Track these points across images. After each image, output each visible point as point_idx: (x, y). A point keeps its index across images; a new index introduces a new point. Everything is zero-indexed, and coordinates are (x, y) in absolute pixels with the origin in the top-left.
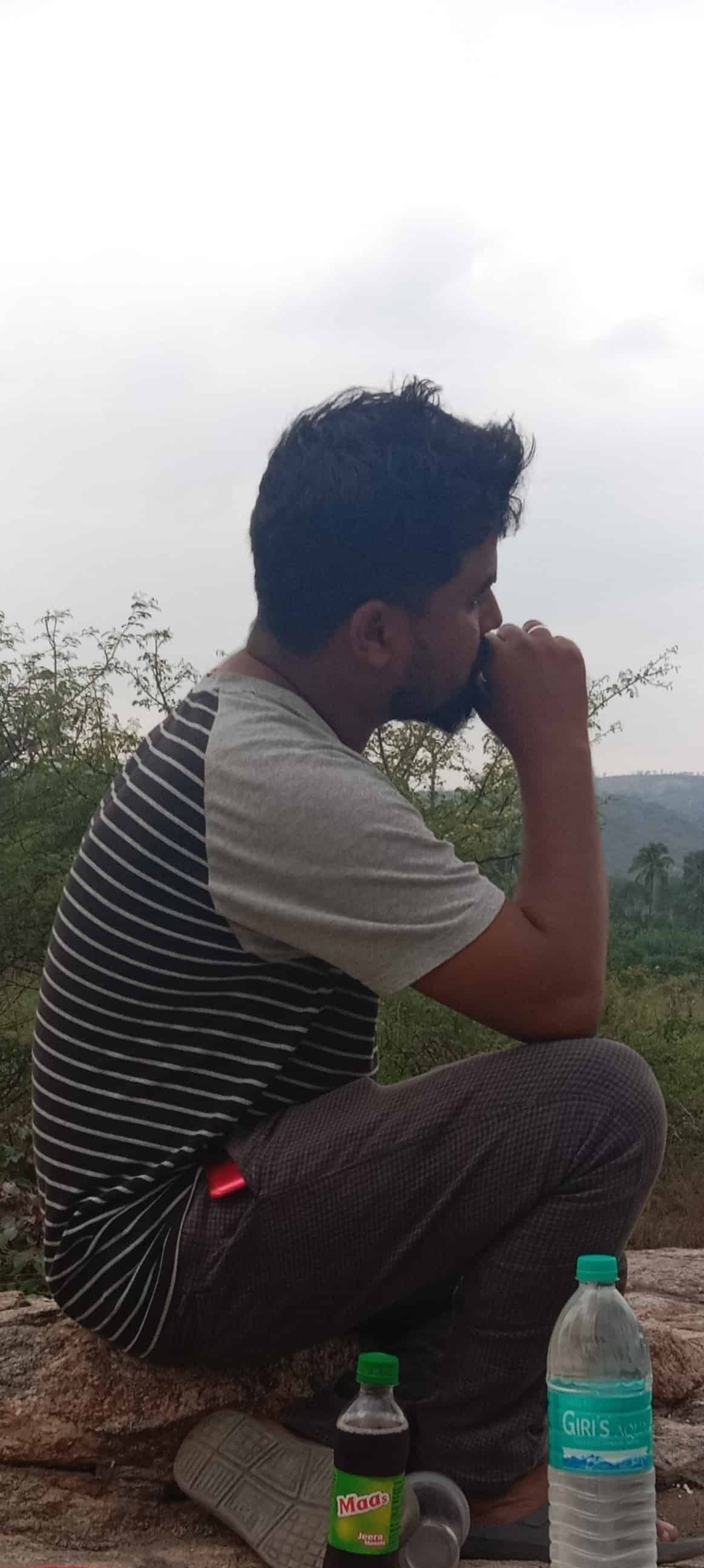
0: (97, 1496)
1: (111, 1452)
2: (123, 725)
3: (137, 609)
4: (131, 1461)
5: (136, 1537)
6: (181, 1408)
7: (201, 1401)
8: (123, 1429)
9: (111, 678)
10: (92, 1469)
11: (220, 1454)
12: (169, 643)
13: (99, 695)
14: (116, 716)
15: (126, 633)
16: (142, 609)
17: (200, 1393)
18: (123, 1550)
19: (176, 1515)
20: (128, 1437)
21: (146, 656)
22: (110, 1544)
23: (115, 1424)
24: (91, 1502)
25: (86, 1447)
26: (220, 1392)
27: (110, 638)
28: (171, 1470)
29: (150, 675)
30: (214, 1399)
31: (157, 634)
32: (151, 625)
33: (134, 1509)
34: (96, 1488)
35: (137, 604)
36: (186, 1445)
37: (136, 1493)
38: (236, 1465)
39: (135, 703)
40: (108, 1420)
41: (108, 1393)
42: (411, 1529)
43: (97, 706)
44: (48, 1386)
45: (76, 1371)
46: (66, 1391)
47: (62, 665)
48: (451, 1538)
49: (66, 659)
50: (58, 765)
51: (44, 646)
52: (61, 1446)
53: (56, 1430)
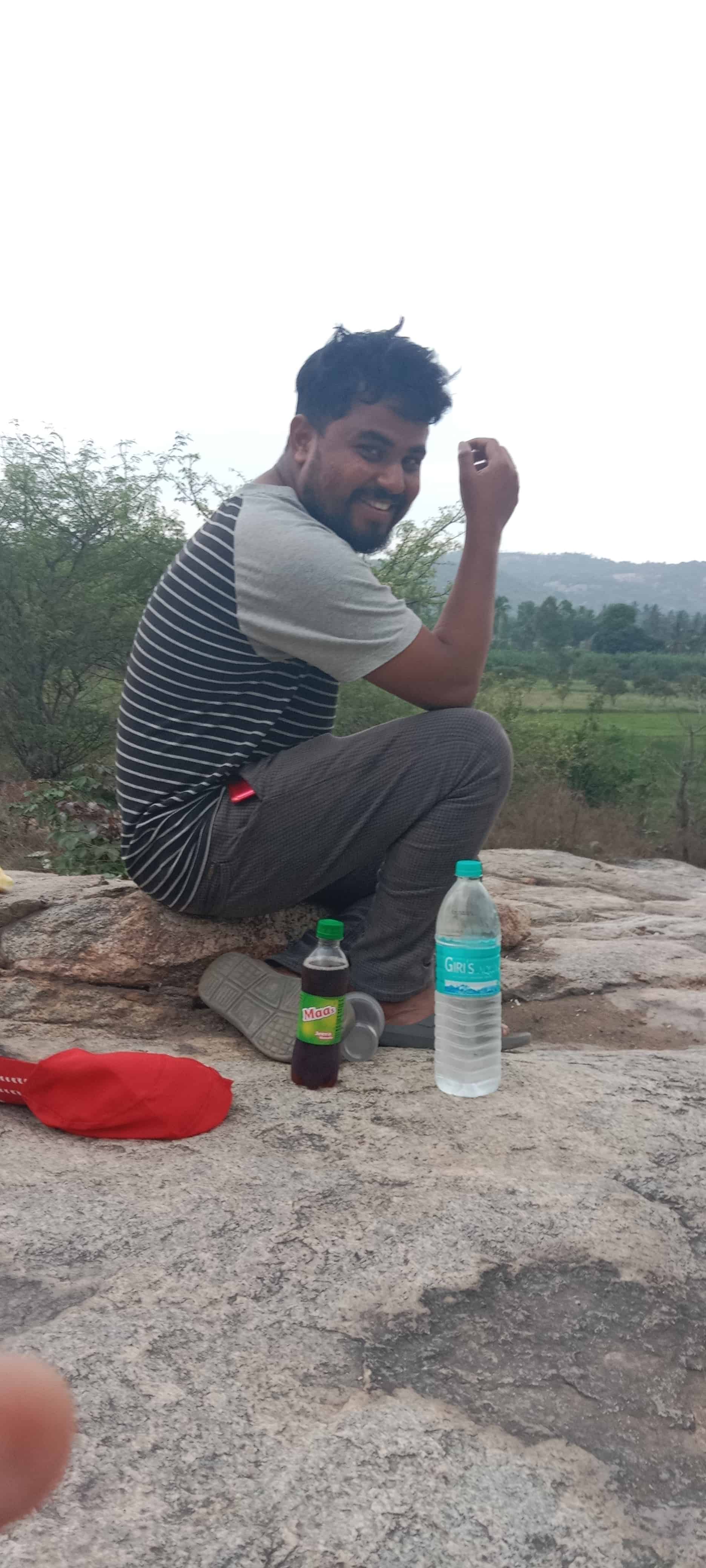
0: (149, 1005)
1: (159, 978)
2: (168, 513)
3: (179, 440)
4: (173, 983)
5: (175, 1031)
6: (204, 951)
7: (217, 947)
8: (168, 963)
9: (161, 483)
10: (146, 988)
11: (230, 980)
12: (198, 462)
13: (153, 493)
14: (164, 508)
15: (172, 455)
16: (182, 440)
17: (216, 942)
18: (166, 1039)
19: (200, 1017)
20: (171, 968)
21: (184, 470)
22: (157, 1035)
23: (163, 960)
24: (146, 1009)
25: (143, 974)
26: (229, 941)
27: (161, 457)
28: (196, 989)
29: (186, 481)
30: (226, 945)
31: (191, 456)
32: (187, 450)
33: (172, 1012)
34: (149, 1000)
35: (179, 437)
36: (206, 974)
37: (174, 1004)
38: (238, 986)
39: (176, 499)
40: (157, 958)
41: (157, 941)
42: (349, 1030)
43: (152, 500)
44: (120, 935)
45: (139, 926)
46: (131, 939)
47: (130, 474)
48: (372, 1034)
49: (132, 470)
50: (126, 537)
51: (118, 462)
52: (127, 973)
53: (124, 963)
